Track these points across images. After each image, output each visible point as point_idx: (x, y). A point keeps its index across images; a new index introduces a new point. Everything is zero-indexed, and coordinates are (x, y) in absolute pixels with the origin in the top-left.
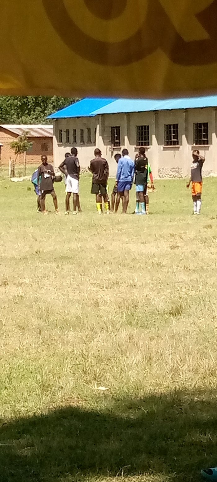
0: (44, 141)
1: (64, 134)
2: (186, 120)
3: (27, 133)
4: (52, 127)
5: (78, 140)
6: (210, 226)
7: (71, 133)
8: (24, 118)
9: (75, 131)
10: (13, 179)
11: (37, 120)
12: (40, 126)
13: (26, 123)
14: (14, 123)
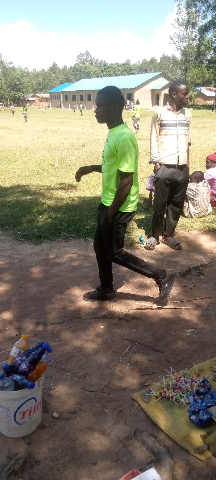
0: (47, 99)
1: (53, 97)
2: (85, 94)
3: (42, 96)
4: (49, 95)
5: (56, 98)
6: (92, 123)
7: (54, 97)
8: (41, 92)
9: (55, 96)
10: (39, 110)
11: (45, 93)
12: (46, 94)
13: (42, 94)
14: (39, 93)
